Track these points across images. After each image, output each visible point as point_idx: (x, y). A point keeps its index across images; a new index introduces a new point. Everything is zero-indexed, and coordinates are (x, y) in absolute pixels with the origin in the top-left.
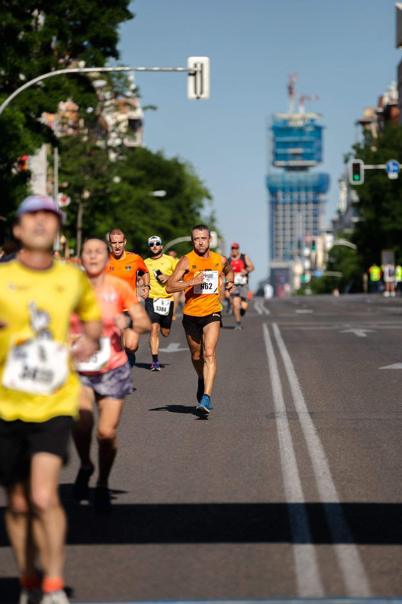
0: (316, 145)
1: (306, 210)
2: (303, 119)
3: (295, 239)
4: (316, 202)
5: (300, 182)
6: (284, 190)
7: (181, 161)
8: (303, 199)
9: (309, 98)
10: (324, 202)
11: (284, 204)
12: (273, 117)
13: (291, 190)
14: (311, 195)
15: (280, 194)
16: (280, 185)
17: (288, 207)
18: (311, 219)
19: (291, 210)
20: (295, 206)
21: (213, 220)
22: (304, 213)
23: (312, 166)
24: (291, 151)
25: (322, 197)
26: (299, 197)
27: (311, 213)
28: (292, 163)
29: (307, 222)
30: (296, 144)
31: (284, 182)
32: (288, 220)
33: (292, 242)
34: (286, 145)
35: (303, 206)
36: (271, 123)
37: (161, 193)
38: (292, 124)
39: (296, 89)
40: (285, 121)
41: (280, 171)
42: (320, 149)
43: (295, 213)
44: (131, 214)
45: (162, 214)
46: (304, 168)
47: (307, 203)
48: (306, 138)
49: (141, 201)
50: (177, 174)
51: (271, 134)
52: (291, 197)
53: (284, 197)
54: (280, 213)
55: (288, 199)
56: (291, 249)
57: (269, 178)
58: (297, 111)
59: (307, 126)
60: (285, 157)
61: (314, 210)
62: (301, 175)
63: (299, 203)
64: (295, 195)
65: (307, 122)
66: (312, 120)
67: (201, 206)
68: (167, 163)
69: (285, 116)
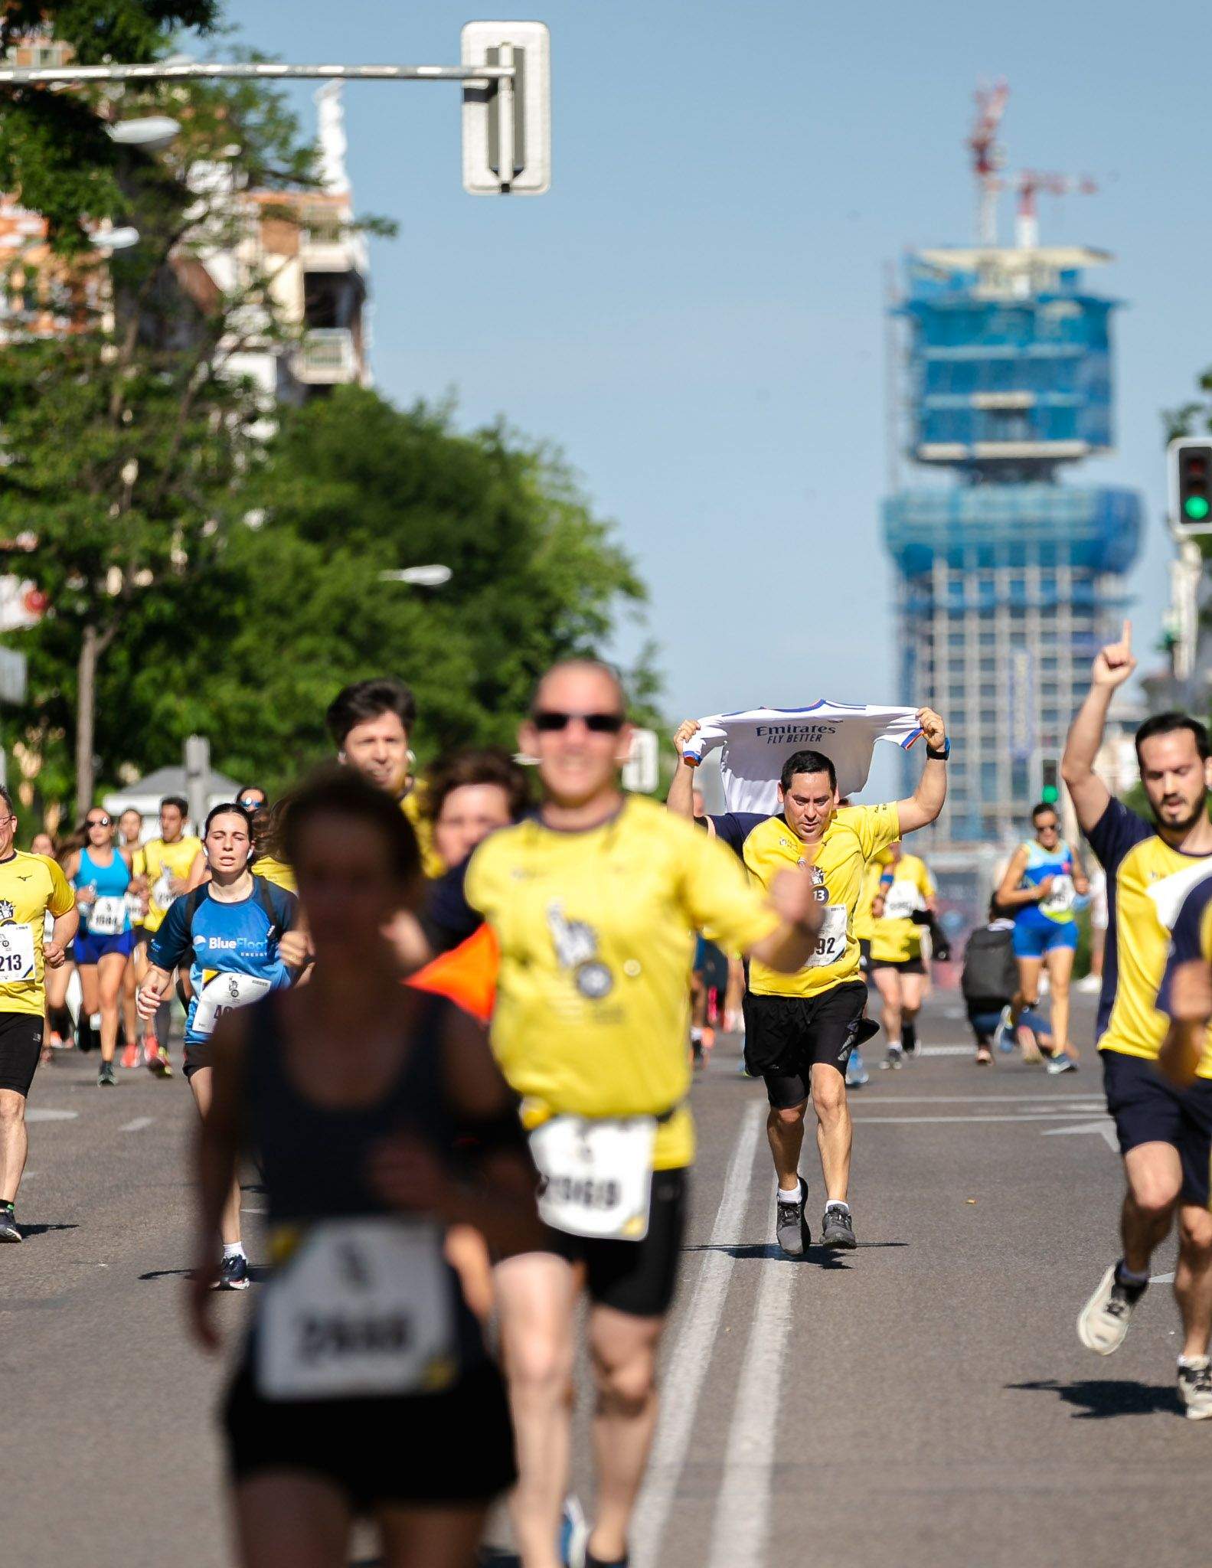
0: (1086, 373)
1: (1048, 636)
2: (1034, 268)
3: (1004, 756)
4: (1084, 608)
5: (1019, 525)
6: (956, 561)
7: (512, 445)
8: (1034, 594)
9: (1056, 188)
10: (1123, 603)
11: (957, 614)
12: (912, 261)
13: (987, 559)
14: (1065, 579)
15: (941, 574)
16: (941, 538)
17: (973, 626)
18: (1066, 674)
19: (988, 638)
20: (1004, 623)
21: (648, 683)
22: (1038, 649)
23: (1071, 460)
24: (984, 400)
25: (1110, 587)
26: (1018, 584)
27: (1064, 650)
28: (986, 450)
29: (1049, 687)
30: (1003, 374)
31: (955, 526)
32: (974, 677)
33: (989, 769)
34: (964, 376)
35: (1034, 623)
36: (903, 289)
37: (434, 575)
38: (986, 291)
39: (1003, 151)
40: (956, 280)
41: (944, 481)
42: (1101, 392)
43: (1003, 649)
44: (310, 657)
45: (437, 656)
46: (1036, 470)
47: (1049, 610)
48: (1042, 350)
49: (349, 608)
50: (496, 493)
51: (902, 329)
52: (987, 586)
53: (957, 587)
54: (943, 651)
55: (973, 594)
56: (988, 794)
57: (894, 509)
58: (1009, 241)
59: (1046, 299)
60: (959, 425)
61: (1077, 636)
62: (1029, 499)
63: (1018, 611)
64: (1003, 577)
65: (1049, 283)
66: (1068, 275)
67: (600, 626)
68: (460, 451)
69: (964, 260)
